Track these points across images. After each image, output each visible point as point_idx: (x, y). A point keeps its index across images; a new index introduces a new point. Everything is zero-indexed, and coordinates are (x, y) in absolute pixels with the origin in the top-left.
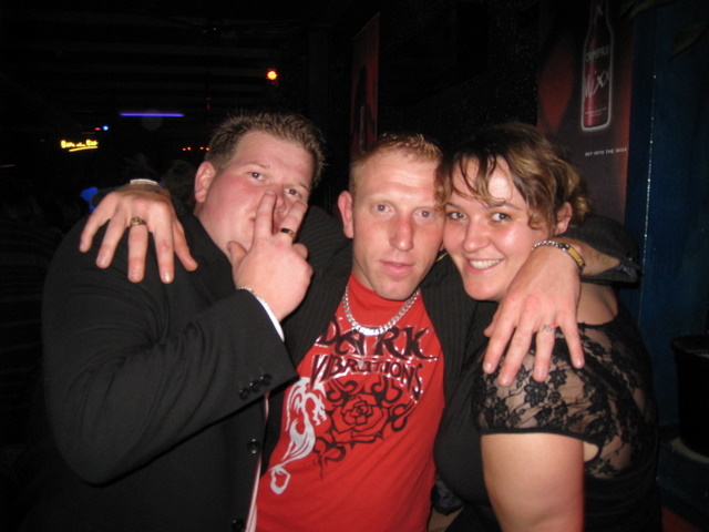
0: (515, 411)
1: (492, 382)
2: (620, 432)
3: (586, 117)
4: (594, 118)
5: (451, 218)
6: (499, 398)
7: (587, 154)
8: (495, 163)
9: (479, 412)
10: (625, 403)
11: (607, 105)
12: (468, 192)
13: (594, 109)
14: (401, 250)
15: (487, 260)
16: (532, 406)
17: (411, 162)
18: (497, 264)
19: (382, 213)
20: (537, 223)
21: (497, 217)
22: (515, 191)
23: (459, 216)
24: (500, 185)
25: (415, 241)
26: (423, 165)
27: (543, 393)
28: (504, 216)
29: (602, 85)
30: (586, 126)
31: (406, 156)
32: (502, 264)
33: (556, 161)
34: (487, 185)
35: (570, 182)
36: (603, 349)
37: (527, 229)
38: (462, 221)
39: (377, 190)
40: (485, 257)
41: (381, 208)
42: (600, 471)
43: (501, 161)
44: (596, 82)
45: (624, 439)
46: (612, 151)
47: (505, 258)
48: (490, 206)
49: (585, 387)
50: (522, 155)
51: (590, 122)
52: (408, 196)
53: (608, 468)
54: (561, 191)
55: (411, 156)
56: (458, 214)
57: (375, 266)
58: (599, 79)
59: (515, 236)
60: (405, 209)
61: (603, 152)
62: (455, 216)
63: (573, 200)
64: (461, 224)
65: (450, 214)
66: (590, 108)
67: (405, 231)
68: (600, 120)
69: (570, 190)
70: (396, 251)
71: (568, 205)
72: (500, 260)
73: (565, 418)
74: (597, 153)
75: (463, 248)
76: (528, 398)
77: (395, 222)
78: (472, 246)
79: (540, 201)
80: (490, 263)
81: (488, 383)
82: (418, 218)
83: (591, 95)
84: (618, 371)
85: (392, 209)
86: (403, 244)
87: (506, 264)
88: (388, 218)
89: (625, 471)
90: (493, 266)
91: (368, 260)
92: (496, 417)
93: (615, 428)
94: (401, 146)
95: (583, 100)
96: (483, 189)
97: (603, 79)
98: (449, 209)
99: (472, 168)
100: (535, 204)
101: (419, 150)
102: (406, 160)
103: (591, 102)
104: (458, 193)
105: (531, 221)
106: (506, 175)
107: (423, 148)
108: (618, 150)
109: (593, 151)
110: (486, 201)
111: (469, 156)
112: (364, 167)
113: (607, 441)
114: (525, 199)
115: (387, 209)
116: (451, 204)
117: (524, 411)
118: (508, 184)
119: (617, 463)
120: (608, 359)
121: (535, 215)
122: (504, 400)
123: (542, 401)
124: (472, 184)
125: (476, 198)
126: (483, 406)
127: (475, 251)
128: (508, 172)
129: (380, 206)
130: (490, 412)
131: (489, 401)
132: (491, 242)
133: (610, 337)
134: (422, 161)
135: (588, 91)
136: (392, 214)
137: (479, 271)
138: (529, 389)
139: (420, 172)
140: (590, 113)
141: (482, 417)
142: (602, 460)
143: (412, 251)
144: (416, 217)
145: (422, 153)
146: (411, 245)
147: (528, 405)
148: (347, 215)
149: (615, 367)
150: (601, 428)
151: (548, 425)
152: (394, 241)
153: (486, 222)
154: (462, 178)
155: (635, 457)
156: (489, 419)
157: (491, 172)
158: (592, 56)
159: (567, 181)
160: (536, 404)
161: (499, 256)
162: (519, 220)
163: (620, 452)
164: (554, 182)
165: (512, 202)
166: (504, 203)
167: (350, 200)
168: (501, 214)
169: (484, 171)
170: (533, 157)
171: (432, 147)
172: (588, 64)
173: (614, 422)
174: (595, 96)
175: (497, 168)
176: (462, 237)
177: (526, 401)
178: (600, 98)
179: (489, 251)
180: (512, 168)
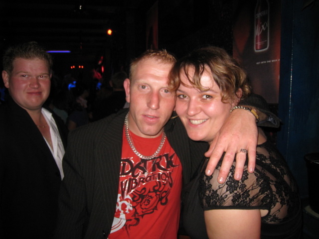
0: (222, 196)
1: (209, 182)
2: (279, 200)
3: (257, 45)
4: (261, 46)
5: (180, 98)
6: (213, 190)
7: (258, 63)
8: (204, 68)
9: (203, 198)
10: (280, 184)
11: (267, 39)
12: (189, 84)
13: (260, 41)
14: (153, 109)
15: (200, 119)
16: (231, 193)
17: (159, 63)
18: (205, 121)
19: (143, 90)
20: (226, 100)
21: (205, 97)
22: (215, 83)
23: (184, 97)
24: (206, 80)
25: (161, 105)
26: (165, 65)
27: (237, 186)
28: (209, 96)
29: (264, 29)
30: (257, 49)
31: (157, 60)
32: (208, 121)
33: (234, 67)
34: (200, 80)
35: (241, 78)
36: (265, 157)
37: (221, 103)
38: (185, 99)
39: (141, 78)
40: (199, 118)
41: (143, 87)
42: (271, 221)
43: (207, 67)
44: (261, 28)
45: (282, 203)
46: (270, 61)
47: (210, 118)
48: (202, 91)
49: (257, 179)
50: (217, 63)
51: (259, 48)
52: (157, 81)
53: (275, 218)
54: (237, 82)
55: (160, 60)
56: (183, 95)
57: (139, 117)
58: (263, 26)
59: (214, 107)
60: (156, 88)
61: (265, 62)
62: (182, 97)
63: (242, 87)
64: (186, 101)
65: (179, 96)
66: (259, 40)
67: (155, 99)
68: (263, 47)
69: (242, 82)
70: (150, 109)
71: (240, 89)
72: (207, 119)
73: (248, 199)
74: (262, 63)
75: (187, 114)
76: (228, 189)
77: (151, 94)
78: (192, 113)
79: (227, 88)
80: (201, 121)
81: (207, 182)
82: (162, 93)
83: (259, 35)
84: (274, 168)
85: (149, 87)
86: (154, 106)
87: (210, 121)
88: (147, 92)
89: (285, 219)
90: (203, 123)
91: (136, 114)
92: (212, 201)
93: (276, 198)
94: (154, 55)
95: (255, 37)
96: (197, 83)
97: (265, 27)
98: (178, 93)
99: (191, 70)
100: (225, 89)
101: (164, 58)
102: (157, 62)
103: (259, 38)
104: (184, 84)
105: (223, 99)
106: (210, 74)
107: (166, 57)
108: (273, 61)
109: (261, 62)
110: (200, 88)
111: (189, 64)
112: (136, 66)
113: (273, 206)
114: (220, 87)
115: (146, 88)
116: (180, 91)
117: (227, 196)
118: (211, 79)
119: (280, 216)
120: (268, 162)
121: (225, 96)
122: (217, 191)
123: (236, 190)
124: (191, 80)
125: (194, 87)
126: (204, 195)
127: (194, 115)
128: (211, 73)
129: (143, 86)
130: (209, 198)
131: (208, 192)
132: (202, 110)
133: (267, 150)
134: (165, 63)
135: (257, 33)
136: (149, 90)
137: (196, 126)
138: (229, 183)
139: (164, 69)
140: (259, 43)
141: (204, 201)
142: (271, 216)
143: (158, 110)
144: (161, 93)
145: (165, 59)
146: (158, 107)
147: (228, 192)
148: (127, 91)
149: (273, 166)
150: (268, 201)
151: (239, 204)
152: (149, 104)
153: (199, 99)
154: (186, 76)
155: (290, 211)
156: (208, 202)
157: (202, 73)
158: (259, 15)
159: (240, 77)
160: (233, 192)
161: (206, 117)
162: (216, 98)
163: (281, 210)
164: (234, 77)
165: (213, 89)
166: (209, 90)
167: (129, 83)
168: (207, 95)
169: (198, 72)
170: (223, 65)
171: (171, 57)
172: (257, 20)
173: (275, 195)
174: (261, 35)
175: (205, 71)
176: (186, 108)
177: (227, 191)
178: (263, 36)
179: (201, 115)
180: (212, 70)
